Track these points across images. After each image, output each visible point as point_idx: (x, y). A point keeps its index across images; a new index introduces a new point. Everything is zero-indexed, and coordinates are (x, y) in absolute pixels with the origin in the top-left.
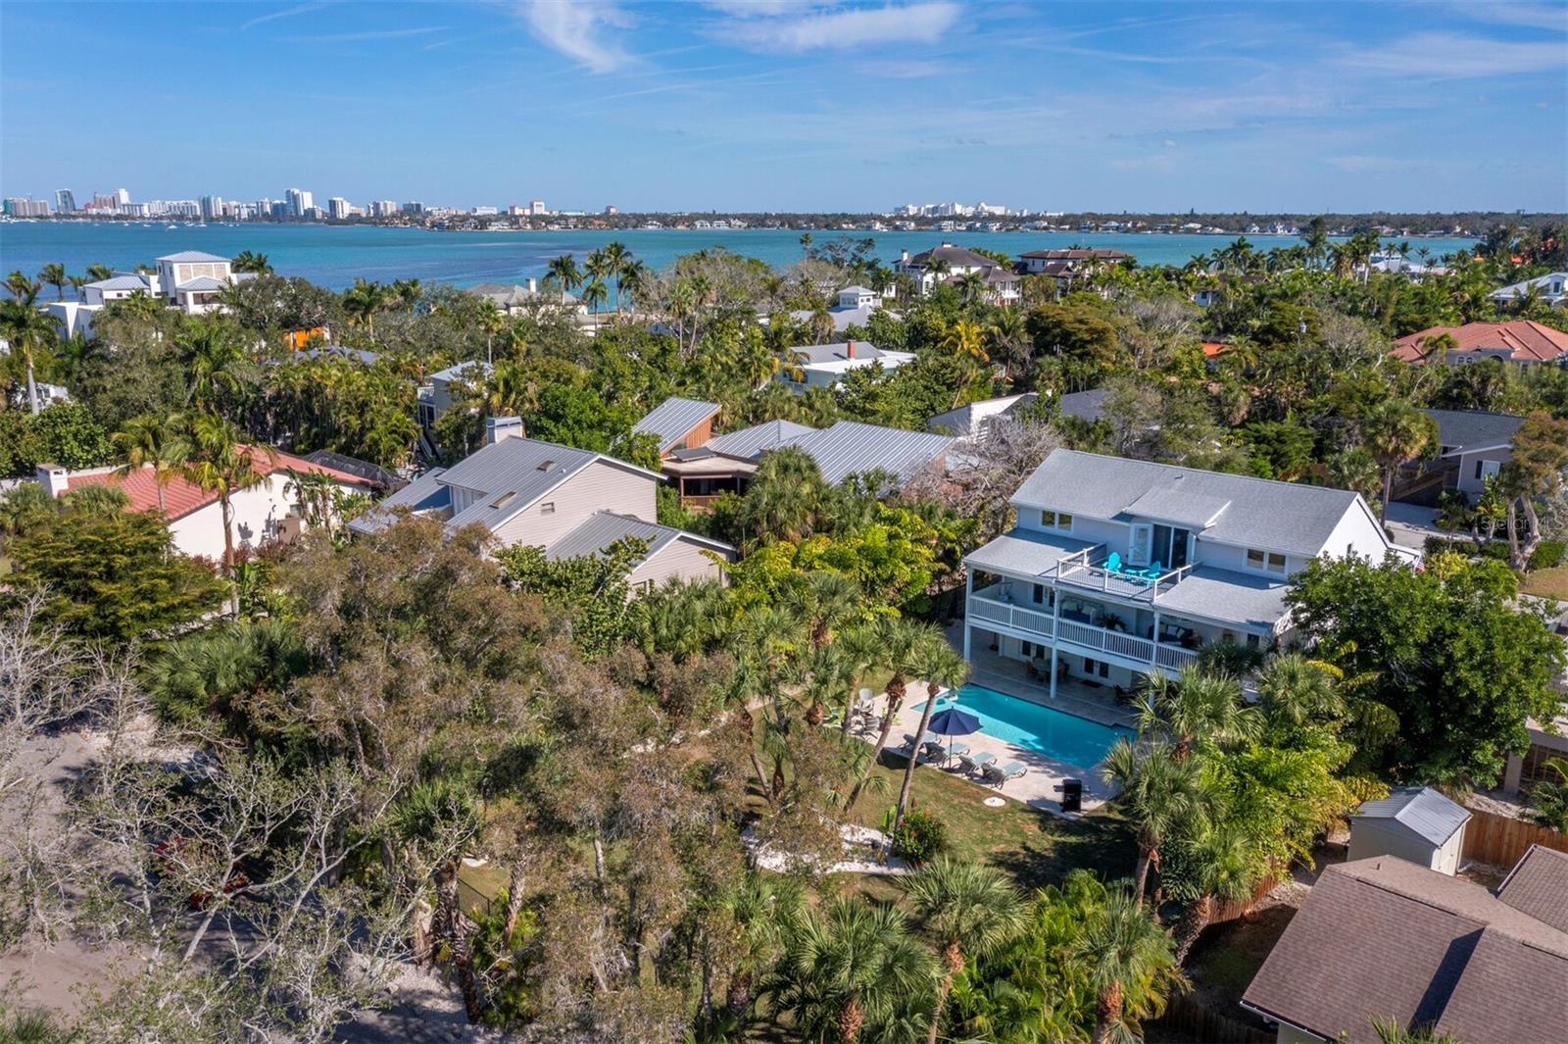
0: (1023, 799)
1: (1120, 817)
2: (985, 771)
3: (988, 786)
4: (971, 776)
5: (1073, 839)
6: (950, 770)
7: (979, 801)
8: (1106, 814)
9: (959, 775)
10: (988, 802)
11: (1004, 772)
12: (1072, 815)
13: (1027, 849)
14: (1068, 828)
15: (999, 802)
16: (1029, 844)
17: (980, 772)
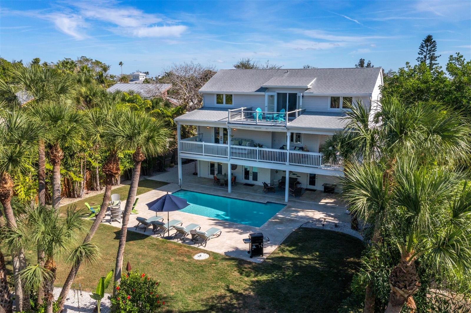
0: (222, 251)
1: (291, 256)
2: (193, 235)
3: (196, 246)
4: (184, 240)
5: (264, 278)
6: (169, 238)
7: (190, 257)
8: (281, 255)
9: (175, 240)
10: (196, 257)
11: (207, 235)
12: (259, 260)
13: (231, 291)
14: (259, 269)
15: (204, 257)
16: (232, 287)
17: (190, 237)
